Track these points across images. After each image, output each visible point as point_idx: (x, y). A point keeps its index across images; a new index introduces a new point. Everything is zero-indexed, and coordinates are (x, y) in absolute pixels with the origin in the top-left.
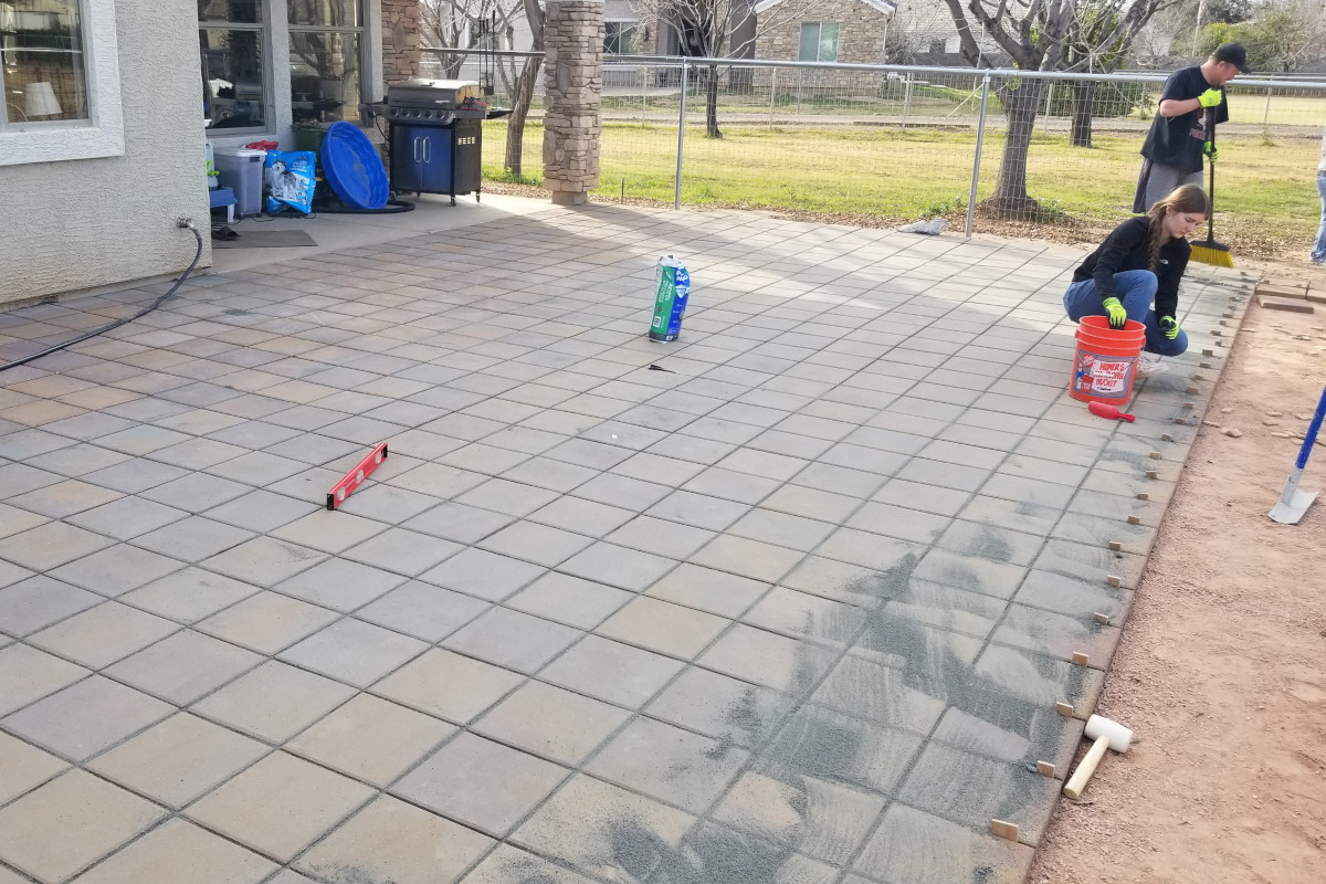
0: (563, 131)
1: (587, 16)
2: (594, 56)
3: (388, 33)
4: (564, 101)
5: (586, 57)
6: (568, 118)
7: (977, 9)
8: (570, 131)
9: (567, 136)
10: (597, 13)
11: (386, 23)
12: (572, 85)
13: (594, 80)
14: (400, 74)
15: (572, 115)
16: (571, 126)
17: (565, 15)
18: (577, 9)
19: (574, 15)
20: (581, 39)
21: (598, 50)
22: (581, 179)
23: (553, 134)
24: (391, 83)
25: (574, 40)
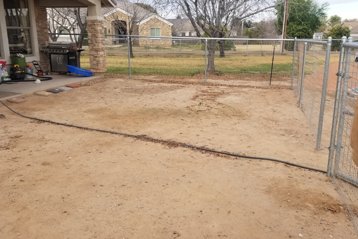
0: (95, 55)
1: (99, 24)
2: (102, 35)
3: (38, 29)
4: (95, 47)
5: (100, 35)
6: (97, 52)
7: (199, 23)
8: (97, 55)
9: (96, 57)
10: (102, 23)
11: (38, 26)
12: (96, 43)
13: (103, 41)
14: (43, 40)
15: (97, 51)
16: (98, 54)
17: (93, 24)
18: (96, 22)
19: (95, 24)
20: (98, 30)
21: (103, 33)
22: (102, 69)
23: (92, 57)
24: (40, 43)
25: (96, 30)
